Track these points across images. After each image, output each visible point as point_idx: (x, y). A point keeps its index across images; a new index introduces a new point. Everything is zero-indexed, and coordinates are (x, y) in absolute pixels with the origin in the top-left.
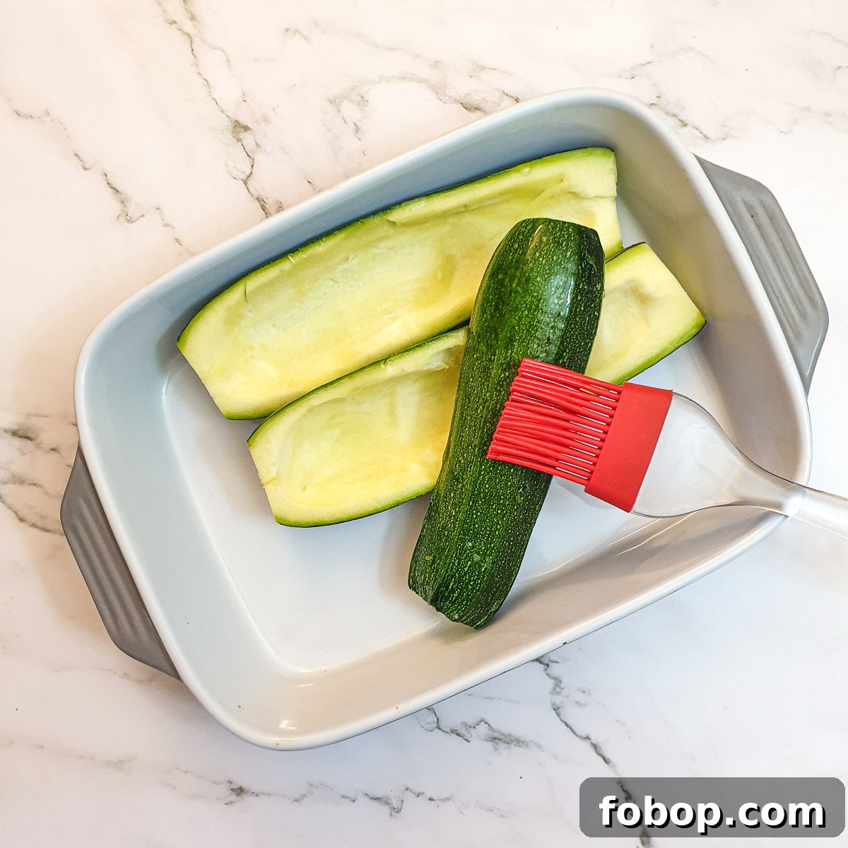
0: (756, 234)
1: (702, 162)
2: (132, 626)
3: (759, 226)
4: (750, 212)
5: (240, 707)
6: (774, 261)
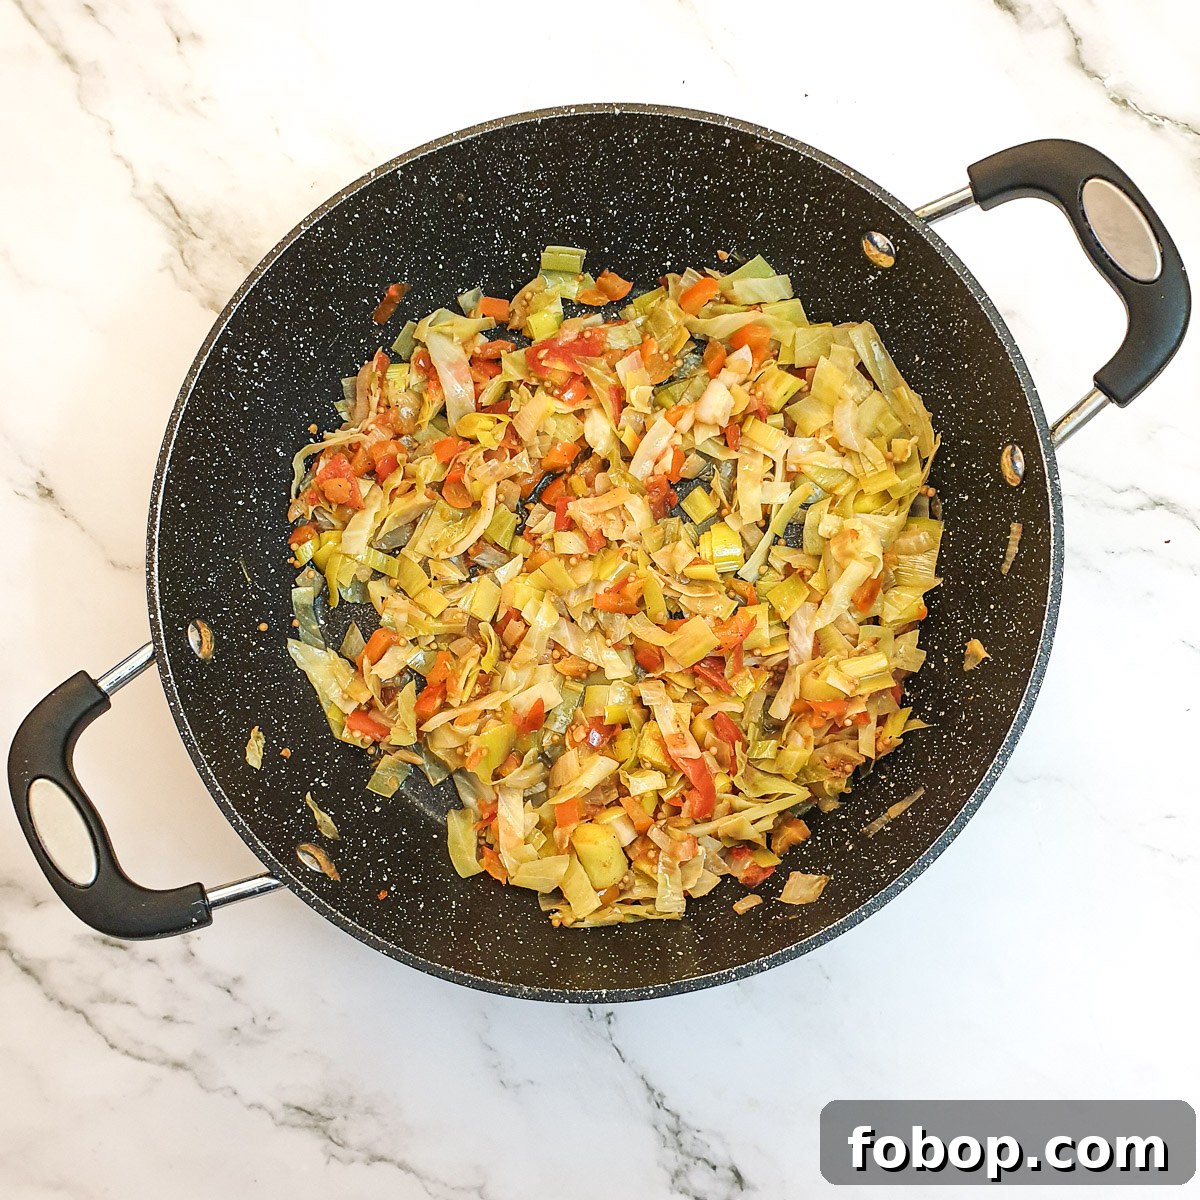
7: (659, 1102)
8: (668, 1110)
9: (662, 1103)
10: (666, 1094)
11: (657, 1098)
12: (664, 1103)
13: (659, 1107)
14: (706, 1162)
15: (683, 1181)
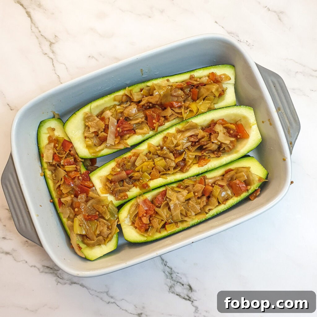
0: (276, 93)
1: (257, 64)
2: (25, 224)
3: (277, 90)
4: (274, 85)
5: (65, 259)
6: (282, 104)
7: (165, 264)
8: (168, 267)
9: (166, 264)
10: (168, 261)
11: (165, 263)
12: (167, 264)
13: (165, 265)
14: (180, 283)
15: (173, 289)
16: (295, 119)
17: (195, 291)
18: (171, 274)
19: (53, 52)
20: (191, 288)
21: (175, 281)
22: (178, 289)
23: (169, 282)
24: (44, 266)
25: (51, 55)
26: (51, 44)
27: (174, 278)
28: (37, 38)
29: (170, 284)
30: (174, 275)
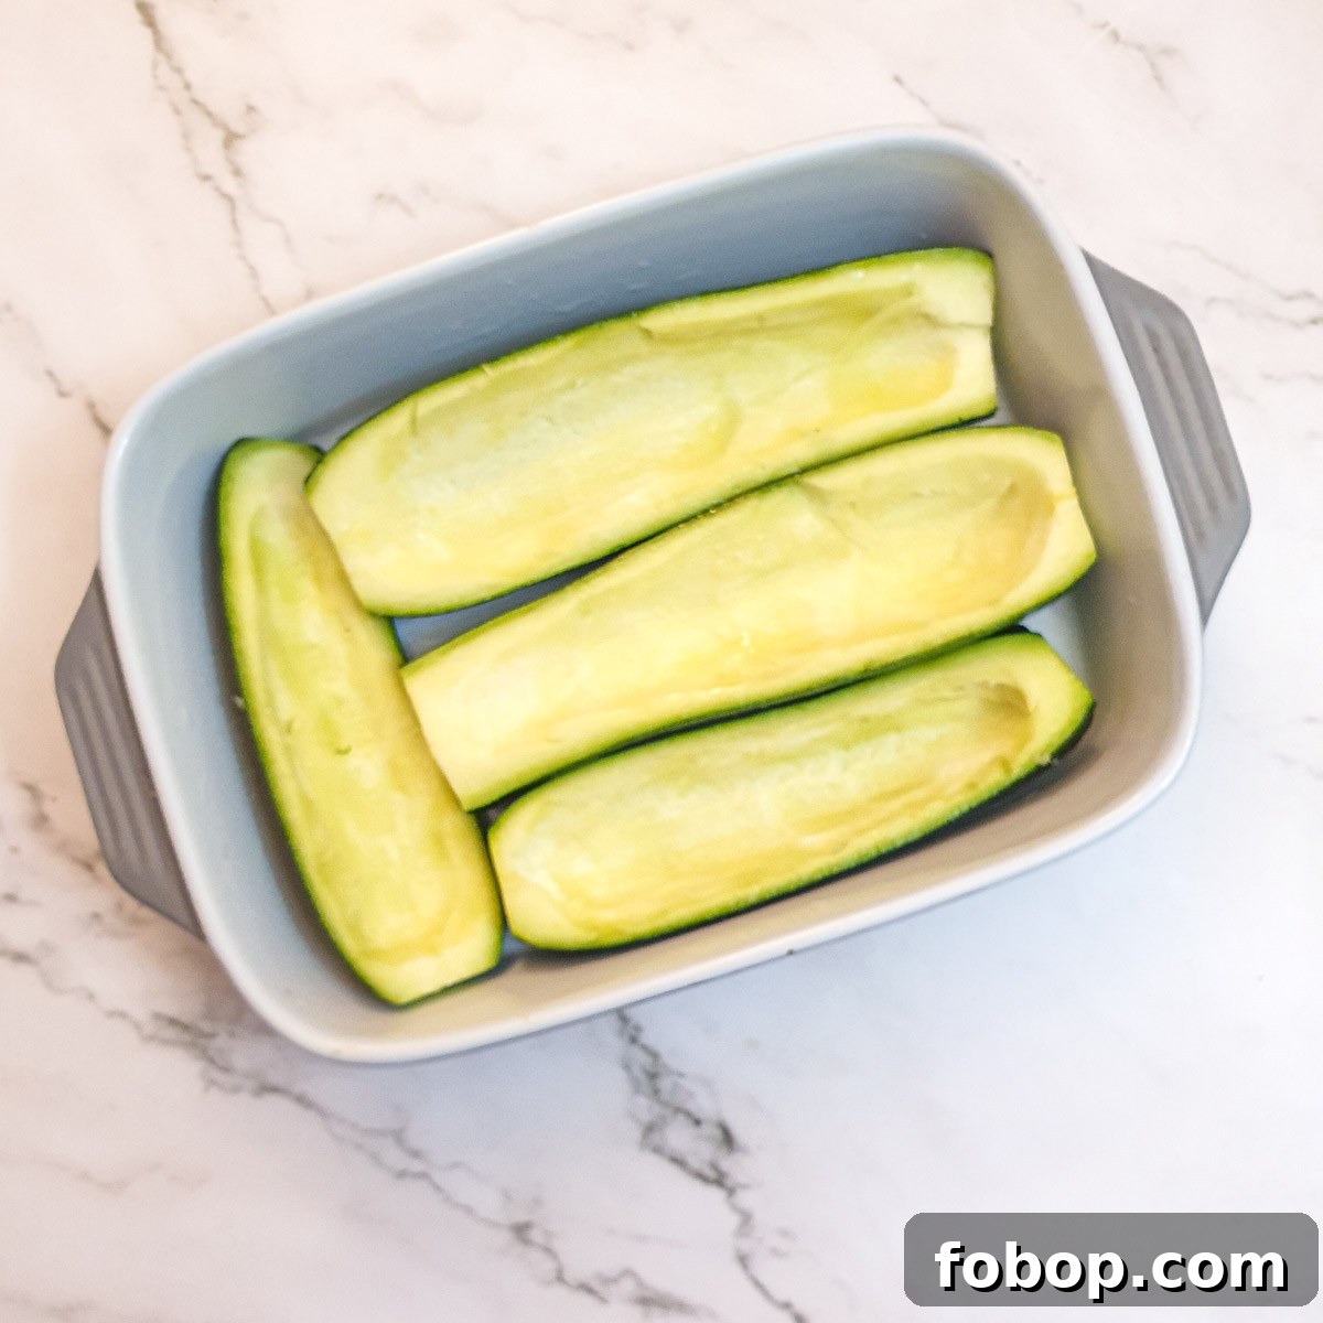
3: (1164, 365)
7: (634, 1036)
8: (644, 1047)
9: (638, 1037)
11: (632, 1031)
12: (641, 1037)
13: (634, 1041)
14: (688, 1114)
15: (656, 1138)
16: (1228, 485)
17: (745, 1151)
18: (651, 1076)
19: (237, 172)
20: (727, 1139)
21: (666, 1104)
22: (679, 1136)
23: (645, 1108)
24: (157, 1016)
25: (230, 184)
26: (231, 138)
27: (665, 1095)
28: (177, 112)
29: (646, 1117)
30: (665, 1084)
